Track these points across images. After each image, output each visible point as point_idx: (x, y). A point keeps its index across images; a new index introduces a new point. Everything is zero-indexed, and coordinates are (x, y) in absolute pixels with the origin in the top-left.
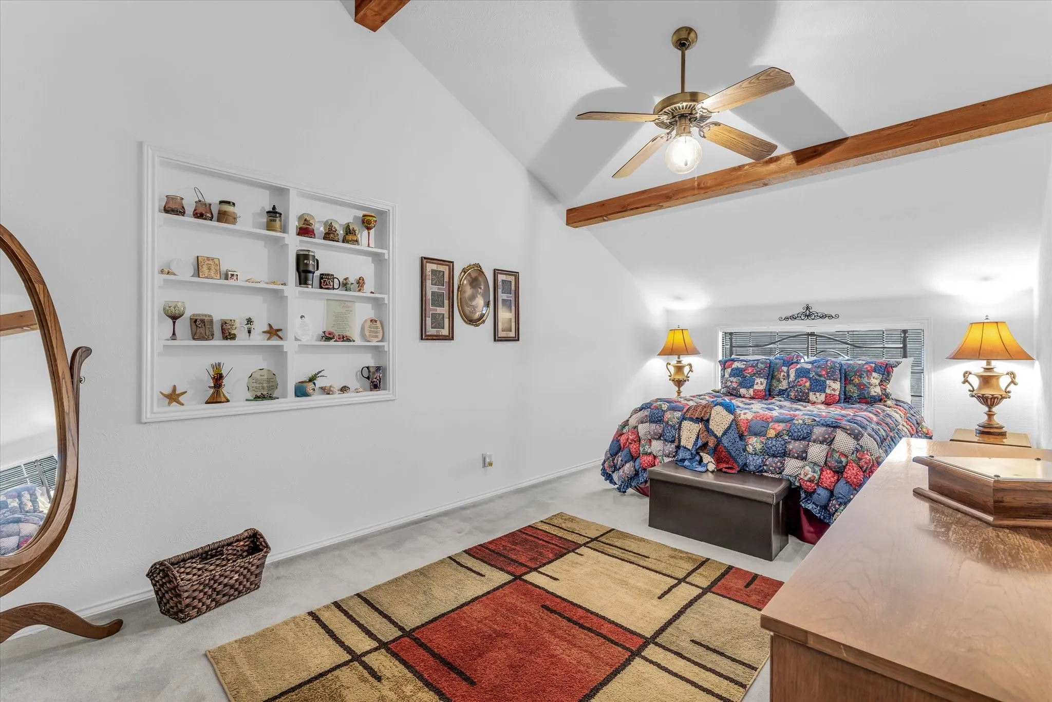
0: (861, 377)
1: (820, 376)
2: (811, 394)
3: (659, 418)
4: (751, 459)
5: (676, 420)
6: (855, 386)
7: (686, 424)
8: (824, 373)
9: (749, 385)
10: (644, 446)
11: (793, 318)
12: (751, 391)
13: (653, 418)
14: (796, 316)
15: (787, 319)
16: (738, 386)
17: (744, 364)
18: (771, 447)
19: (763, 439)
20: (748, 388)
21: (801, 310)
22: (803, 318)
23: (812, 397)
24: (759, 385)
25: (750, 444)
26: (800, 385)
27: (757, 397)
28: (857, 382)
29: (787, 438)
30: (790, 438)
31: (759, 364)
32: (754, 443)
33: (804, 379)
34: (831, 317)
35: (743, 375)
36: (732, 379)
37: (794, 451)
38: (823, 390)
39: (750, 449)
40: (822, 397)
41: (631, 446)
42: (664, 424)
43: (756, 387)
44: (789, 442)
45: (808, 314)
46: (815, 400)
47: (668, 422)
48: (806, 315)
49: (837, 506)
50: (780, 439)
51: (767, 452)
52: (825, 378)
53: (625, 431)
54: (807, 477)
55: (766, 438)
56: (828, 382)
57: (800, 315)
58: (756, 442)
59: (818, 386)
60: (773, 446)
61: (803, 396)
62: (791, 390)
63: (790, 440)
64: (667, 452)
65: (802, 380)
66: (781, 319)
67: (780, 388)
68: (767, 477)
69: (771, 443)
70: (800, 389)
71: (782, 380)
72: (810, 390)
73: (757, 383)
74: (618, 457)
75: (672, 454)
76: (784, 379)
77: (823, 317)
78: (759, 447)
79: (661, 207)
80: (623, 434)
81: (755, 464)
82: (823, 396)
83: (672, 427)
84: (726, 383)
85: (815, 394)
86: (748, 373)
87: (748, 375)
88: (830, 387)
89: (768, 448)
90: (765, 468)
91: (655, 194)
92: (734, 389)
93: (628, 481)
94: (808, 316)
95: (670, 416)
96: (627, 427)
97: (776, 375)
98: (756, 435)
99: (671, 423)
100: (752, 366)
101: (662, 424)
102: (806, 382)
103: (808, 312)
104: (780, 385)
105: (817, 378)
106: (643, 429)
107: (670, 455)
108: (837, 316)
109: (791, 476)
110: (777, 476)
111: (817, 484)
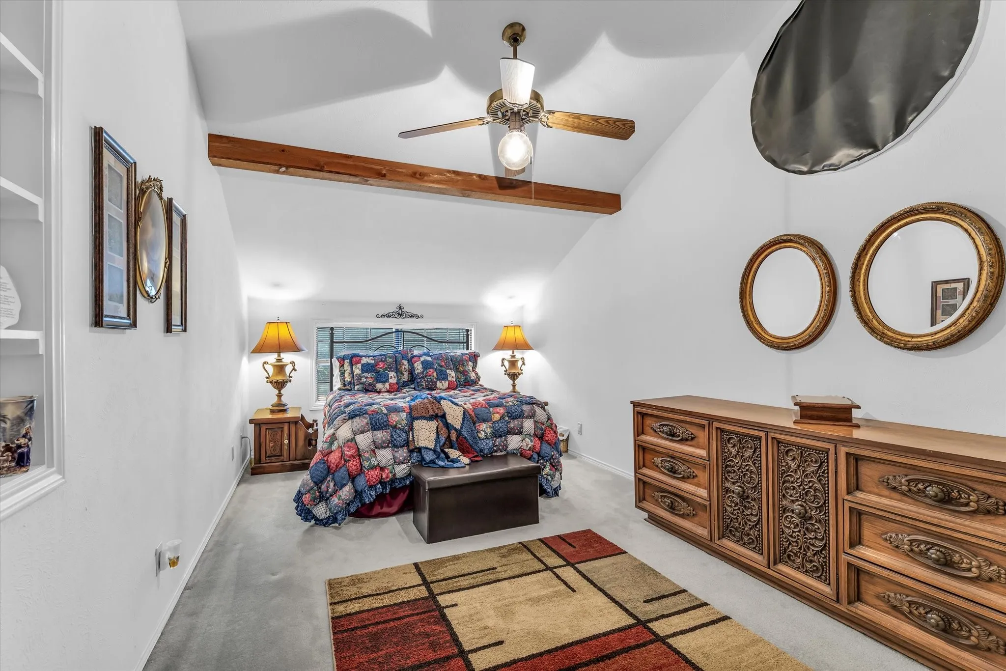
0: (464, 366)
1: (441, 366)
2: (438, 382)
3: (385, 423)
4: (484, 444)
5: (404, 422)
6: (461, 373)
7: (417, 424)
8: (443, 364)
9: (384, 379)
10: (368, 459)
11: (389, 316)
12: (387, 385)
13: (378, 424)
14: (391, 314)
15: (383, 316)
16: (374, 381)
17: (372, 359)
18: (499, 429)
19: (490, 424)
20: (383, 382)
21: (394, 309)
22: (396, 316)
23: (439, 385)
24: (393, 378)
25: (482, 430)
26: (430, 376)
27: (392, 390)
28: (462, 370)
29: (507, 419)
30: (510, 418)
31: (388, 359)
32: (485, 429)
33: (431, 370)
34: (417, 317)
35: (375, 370)
36: (366, 375)
37: (515, 428)
38: (446, 379)
39: (482, 435)
40: (446, 384)
41: (350, 464)
42: (391, 429)
43: (391, 381)
44: (510, 422)
45: (400, 313)
46: (441, 387)
47: (396, 426)
48: (399, 314)
49: (545, 464)
50: (503, 421)
51: (496, 434)
52: (445, 368)
53: (334, 448)
54: (529, 447)
55: (492, 422)
56: (448, 371)
57: (394, 314)
58: (487, 427)
59: (442, 376)
60: (501, 428)
61: (433, 385)
62: (421, 381)
63: (510, 420)
64: (401, 458)
65: (430, 371)
66: (378, 316)
67: (403, 380)
68: (496, 456)
69: (498, 426)
70: (430, 379)
71: (404, 372)
72: (438, 379)
73: (391, 377)
74: (328, 483)
75: (407, 460)
76: (405, 371)
77: (412, 316)
78: (489, 431)
79: (366, 182)
80: (332, 452)
81: (488, 448)
82: (447, 382)
83: (402, 430)
84: (361, 379)
85: (441, 382)
86: (381, 368)
87: (381, 370)
88: (450, 375)
89: (495, 431)
90: (495, 448)
91: (363, 164)
92: (370, 384)
93: (346, 507)
94: (400, 315)
95: (398, 419)
96: (336, 443)
97: (399, 368)
98: (484, 421)
99: (400, 426)
100: (382, 361)
101: (389, 429)
102: (433, 373)
103: (400, 311)
104: (403, 377)
105: (439, 367)
106: (364, 441)
107: (405, 461)
108: (422, 317)
109: (514, 450)
110: (503, 453)
111: (533, 451)
